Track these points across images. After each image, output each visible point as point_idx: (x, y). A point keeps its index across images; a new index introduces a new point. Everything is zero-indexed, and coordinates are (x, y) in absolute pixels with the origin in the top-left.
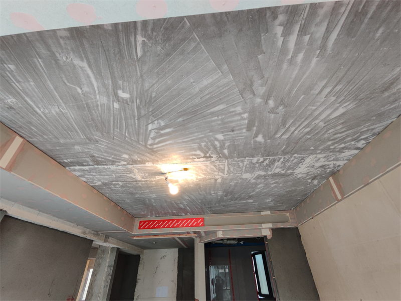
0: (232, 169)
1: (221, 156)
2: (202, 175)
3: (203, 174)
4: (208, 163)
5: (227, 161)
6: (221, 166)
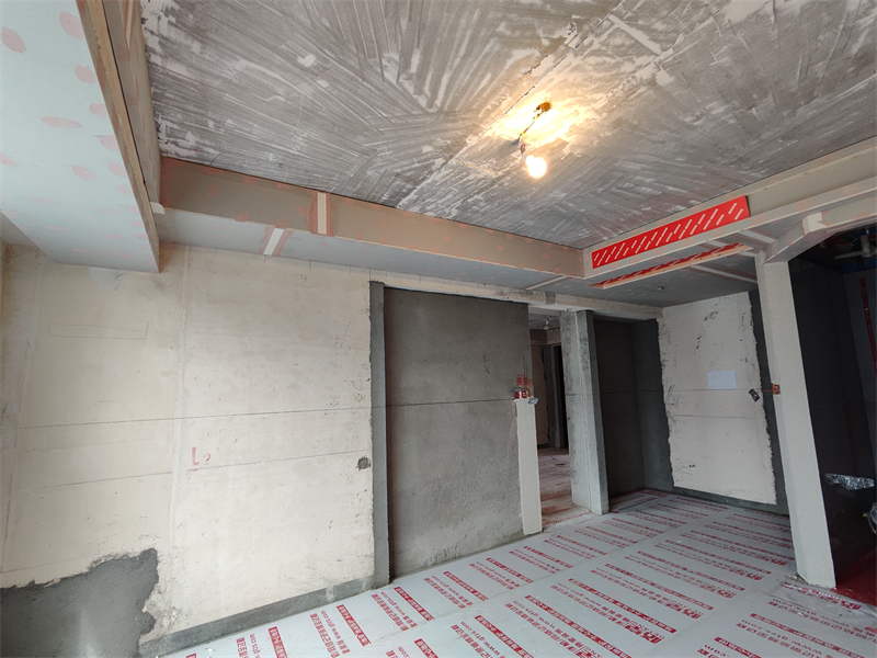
1: (581, 18)
2: (598, 96)
3: (597, 90)
4: (572, 59)
5: (611, 17)
6: (618, 41)
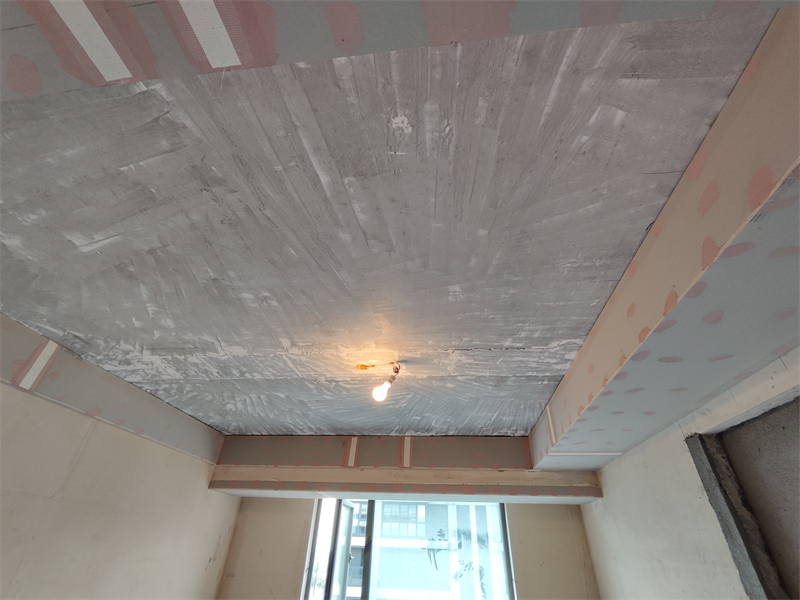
0: (281, 364)
1: (314, 381)
4: (328, 375)
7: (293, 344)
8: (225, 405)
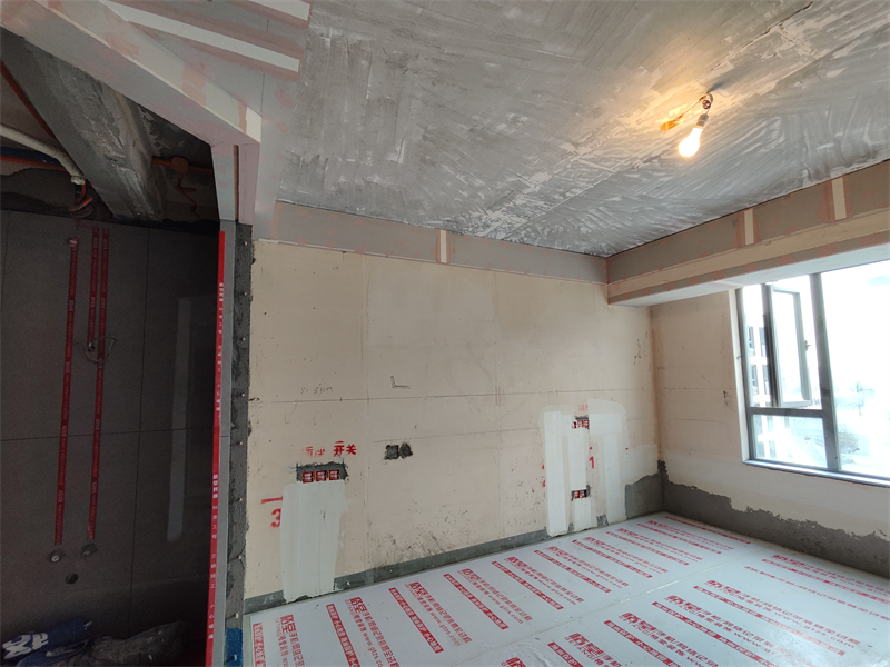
0: (585, 169)
4: (640, 155)
7: (576, 145)
8: (579, 230)
